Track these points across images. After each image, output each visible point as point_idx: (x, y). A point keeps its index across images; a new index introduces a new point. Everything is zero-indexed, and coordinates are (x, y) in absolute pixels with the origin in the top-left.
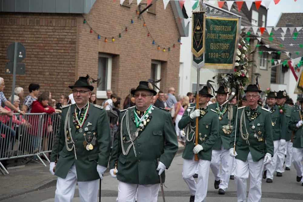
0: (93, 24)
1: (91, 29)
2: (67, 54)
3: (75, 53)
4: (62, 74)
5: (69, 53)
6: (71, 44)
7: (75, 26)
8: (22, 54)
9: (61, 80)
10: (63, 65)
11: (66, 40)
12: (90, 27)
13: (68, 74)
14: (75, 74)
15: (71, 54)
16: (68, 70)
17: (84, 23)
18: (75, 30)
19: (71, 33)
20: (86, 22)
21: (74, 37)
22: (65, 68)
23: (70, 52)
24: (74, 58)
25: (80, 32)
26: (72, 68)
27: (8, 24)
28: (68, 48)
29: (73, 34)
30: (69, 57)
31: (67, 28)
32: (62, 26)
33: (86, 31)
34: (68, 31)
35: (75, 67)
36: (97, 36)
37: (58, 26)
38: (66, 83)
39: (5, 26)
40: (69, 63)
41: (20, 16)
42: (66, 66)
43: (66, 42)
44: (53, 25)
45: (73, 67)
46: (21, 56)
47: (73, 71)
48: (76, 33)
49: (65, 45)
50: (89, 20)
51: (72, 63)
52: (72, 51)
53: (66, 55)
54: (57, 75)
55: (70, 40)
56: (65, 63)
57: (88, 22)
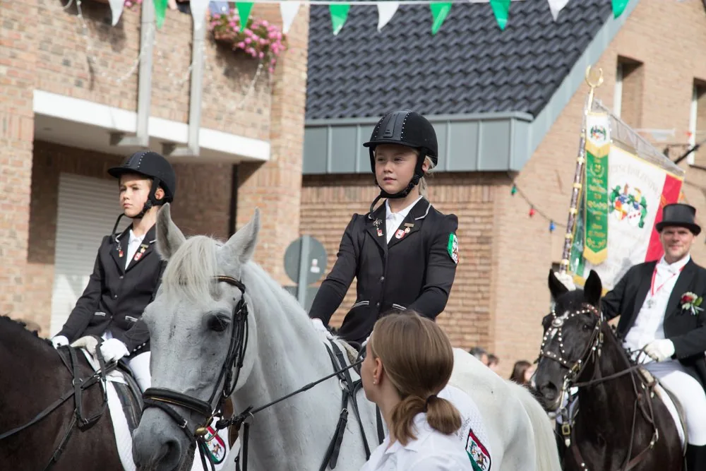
0: (535, 197)
1: (532, 207)
2: (471, 268)
3: (490, 265)
4: (459, 315)
5: (474, 264)
6: (481, 243)
7: (491, 200)
8: (318, 265)
9: (458, 329)
10: (463, 295)
11: (469, 233)
12: (529, 202)
13: (473, 316)
14: (491, 316)
15: (480, 268)
16: (474, 306)
17: (513, 193)
18: (490, 209)
19: (482, 217)
20: (518, 190)
21: (488, 227)
22: (465, 302)
23: (477, 261)
24: (487, 275)
25: (504, 214)
26: (482, 302)
27: (341, 201)
28: (474, 254)
29: (485, 220)
30: (476, 275)
31: (472, 206)
32: (461, 200)
33: (517, 212)
34: (475, 213)
35: (487, 299)
36: (548, 225)
37: (452, 203)
38: (468, 337)
39: (335, 207)
40: (475, 288)
41: (367, 182)
42: (469, 295)
43: (468, 240)
44: (440, 198)
45: (483, 298)
46: (315, 270)
47: (484, 309)
48: (492, 216)
49: (467, 247)
50: (525, 186)
51: (483, 289)
52: (484, 261)
53: (469, 271)
54: (449, 319)
55: (478, 234)
56: (466, 288)
57: (524, 190)
